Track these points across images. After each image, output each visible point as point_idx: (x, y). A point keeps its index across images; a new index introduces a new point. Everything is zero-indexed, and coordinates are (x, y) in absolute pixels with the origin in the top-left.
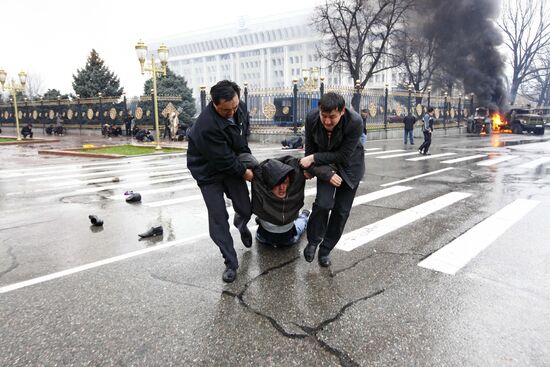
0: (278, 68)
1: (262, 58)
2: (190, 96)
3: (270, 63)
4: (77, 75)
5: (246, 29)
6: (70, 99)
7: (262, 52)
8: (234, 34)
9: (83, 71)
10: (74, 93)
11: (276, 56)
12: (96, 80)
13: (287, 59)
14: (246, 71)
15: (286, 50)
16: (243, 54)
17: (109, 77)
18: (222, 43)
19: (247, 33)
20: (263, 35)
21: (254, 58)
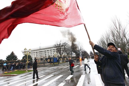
0: (46, 54)
1: (43, 52)
2: (32, 59)
3: (44, 53)
4: (8, 56)
5: (41, 48)
6: (5, 61)
9: (9, 55)
10: (6, 60)
12: (12, 57)
13: (47, 52)
14: (40, 54)
16: (40, 52)
17: (15, 56)
18: (37, 50)
21: (42, 52)
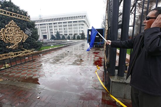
0: (51, 28)
1: (46, 26)
3: (48, 27)
5: (41, 18)
7: (46, 24)
8: (38, 19)
11: (50, 25)
13: (53, 26)
14: (42, 29)
15: (53, 24)
19: (42, 19)
20: (46, 20)
21: (44, 26)
